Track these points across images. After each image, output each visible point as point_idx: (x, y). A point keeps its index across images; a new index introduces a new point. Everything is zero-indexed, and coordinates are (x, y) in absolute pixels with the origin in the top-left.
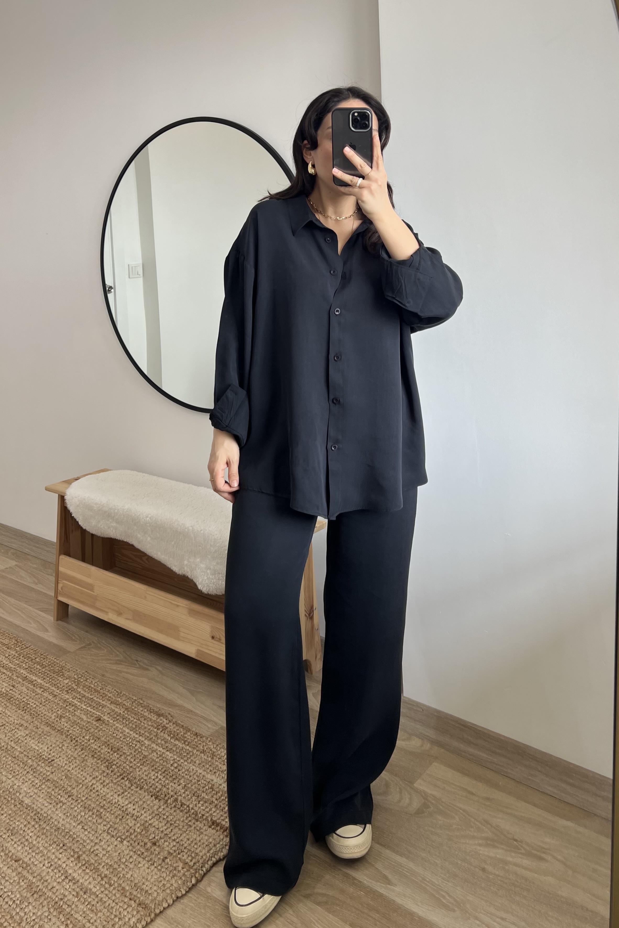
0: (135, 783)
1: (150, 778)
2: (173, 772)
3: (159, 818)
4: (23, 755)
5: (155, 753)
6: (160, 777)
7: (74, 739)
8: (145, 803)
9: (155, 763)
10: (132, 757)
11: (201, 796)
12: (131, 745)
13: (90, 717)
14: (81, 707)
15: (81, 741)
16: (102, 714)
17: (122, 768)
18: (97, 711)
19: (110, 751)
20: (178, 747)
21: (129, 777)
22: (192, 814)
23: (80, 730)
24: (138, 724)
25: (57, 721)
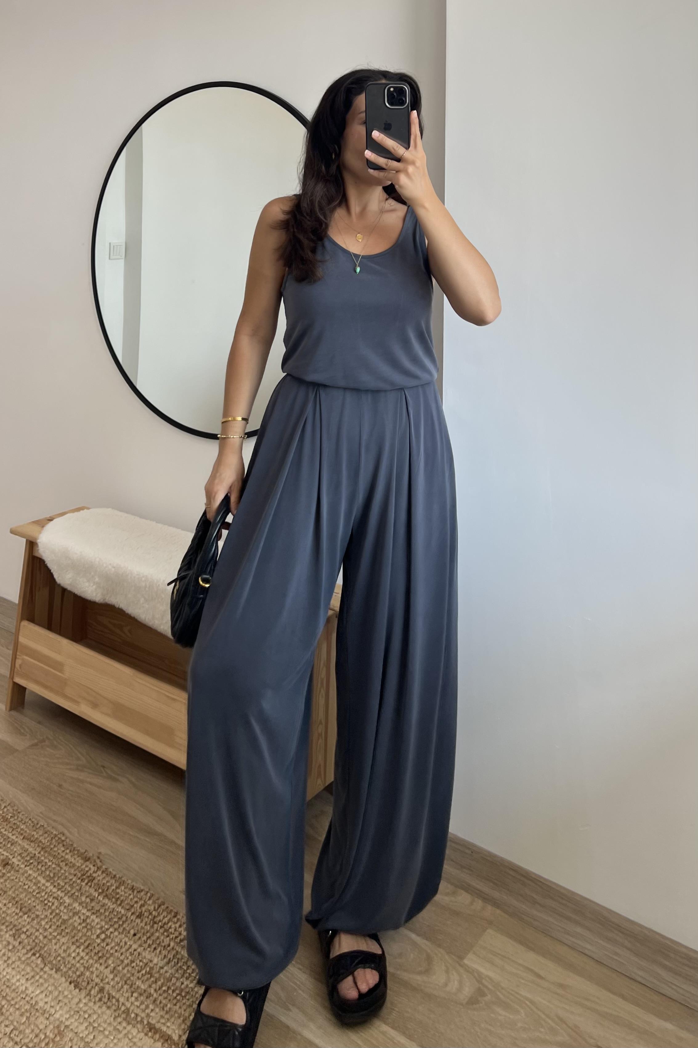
0: (50, 962)
1: (69, 955)
2: (99, 946)
3: (79, 1018)
5: (77, 917)
6: (82, 954)
8: (61, 993)
9: (76, 932)
10: (47, 922)
11: (135, 984)
12: (47, 904)
16: (11, 855)
17: (34, 938)
18: (4, 850)
19: (18, 911)
20: (107, 907)
21: (42, 952)
22: (122, 1014)
24: (56, 871)
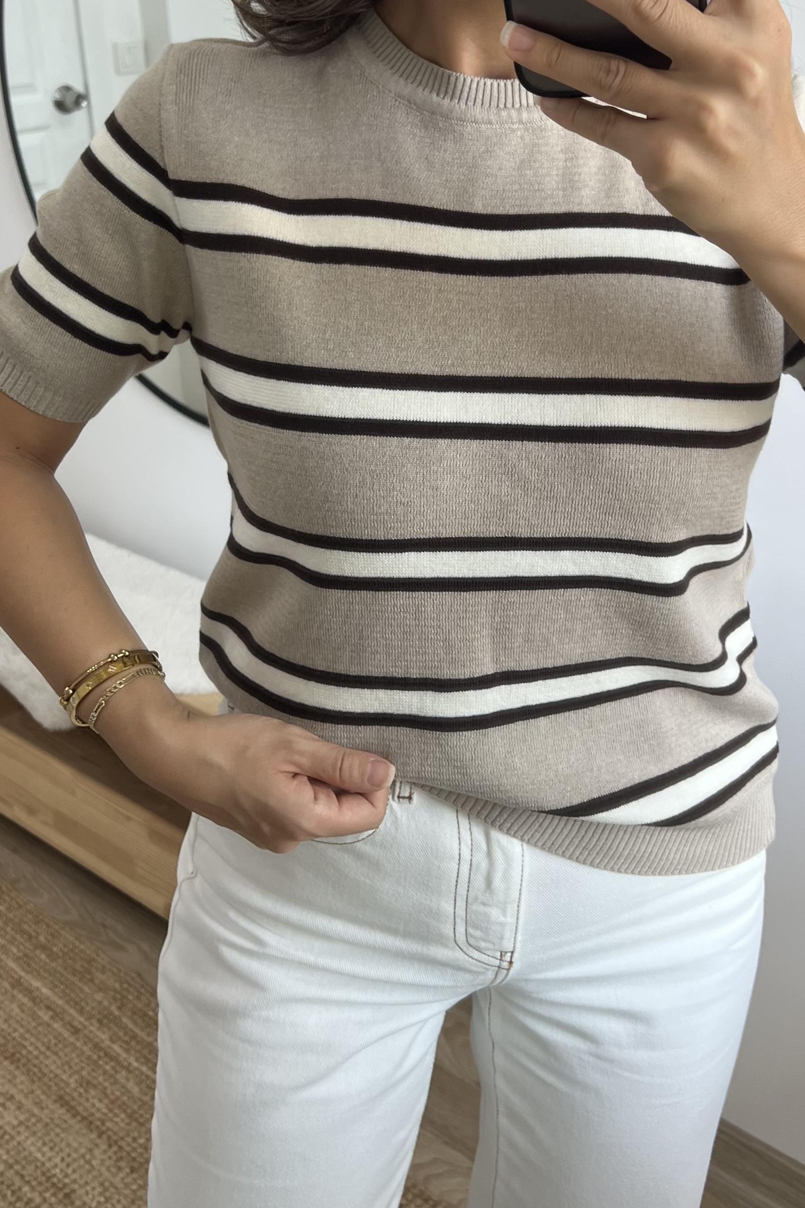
4: (12, 1171)
7: (116, 1142)
14: (130, 1064)
15: (128, 1149)
25: (80, 1095)
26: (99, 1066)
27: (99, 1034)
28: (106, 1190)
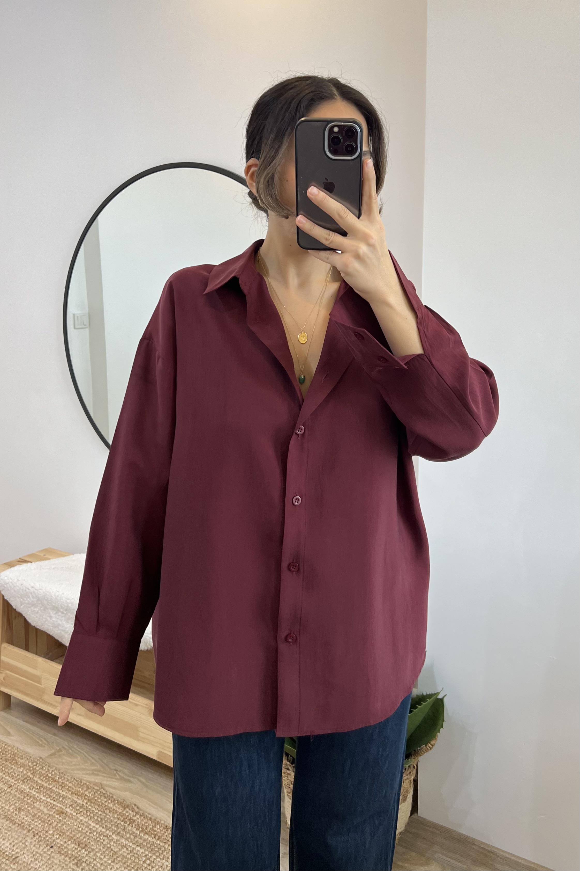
5: (125, 850)
7: (37, 834)
9: (126, 860)
10: (101, 854)
12: (99, 841)
13: (51, 809)
14: (40, 798)
15: (44, 836)
16: (64, 806)
17: (92, 865)
18: (57, 803)
19: (77, 847)
20: (148, 841)
23: (42, 824)
24: (103, 817)
25: (16, 814)
26: (24, 801)
27: (23, 786)
28: (34, 856)
